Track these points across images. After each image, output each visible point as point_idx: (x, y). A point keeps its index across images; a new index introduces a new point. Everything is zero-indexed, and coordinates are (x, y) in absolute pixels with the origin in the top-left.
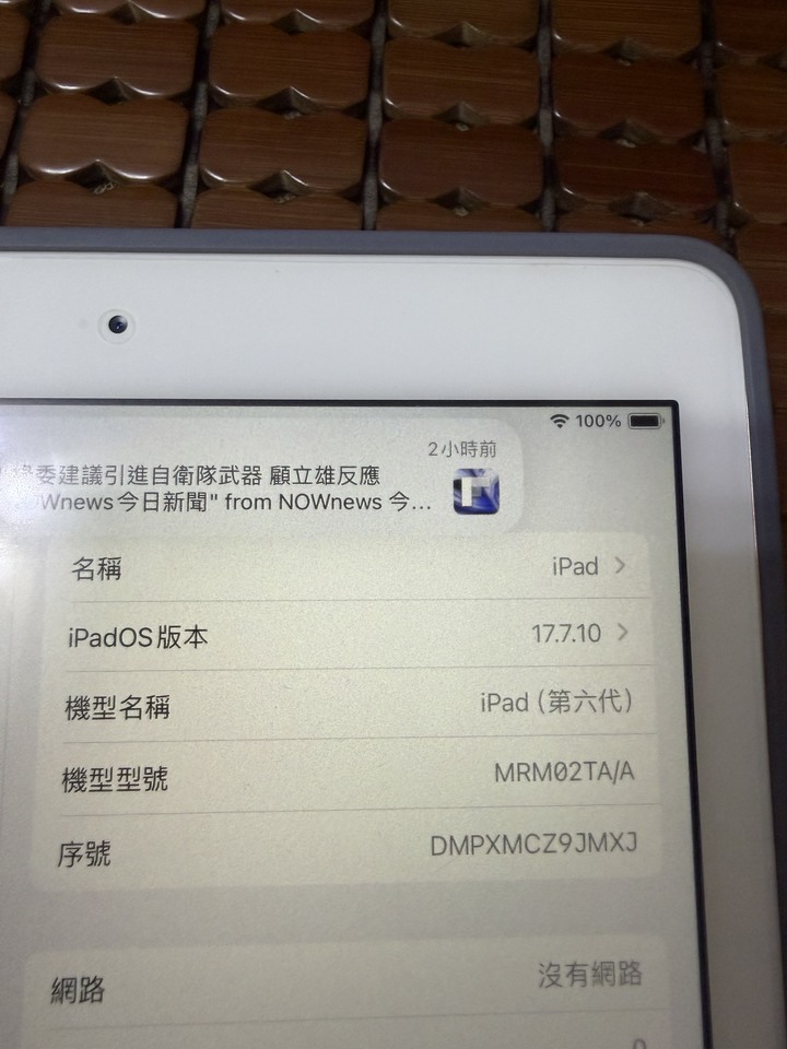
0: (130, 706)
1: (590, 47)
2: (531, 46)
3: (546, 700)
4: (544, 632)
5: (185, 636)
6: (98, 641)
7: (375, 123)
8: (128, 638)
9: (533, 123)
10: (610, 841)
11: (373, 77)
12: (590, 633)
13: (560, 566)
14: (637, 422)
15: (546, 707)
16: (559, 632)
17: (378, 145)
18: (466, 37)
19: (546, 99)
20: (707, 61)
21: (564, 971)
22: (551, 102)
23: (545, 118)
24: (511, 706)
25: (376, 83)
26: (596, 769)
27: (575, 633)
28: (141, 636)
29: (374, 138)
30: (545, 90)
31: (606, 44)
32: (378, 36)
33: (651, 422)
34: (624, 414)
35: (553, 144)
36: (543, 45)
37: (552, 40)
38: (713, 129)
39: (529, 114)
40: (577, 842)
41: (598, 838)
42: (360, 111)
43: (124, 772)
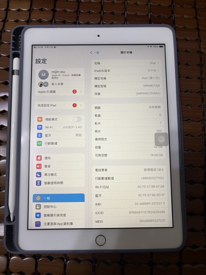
0: (102, 78)
1: (156, 5)
2: (147, 5)
3: (150, 78)
4: (149, 70)
5: (107, 71)
6: (98, 71)
7: (126, 15)
8: (101, 71)
9: (148, 15)
10: (157, 93)
11: (125, 9)
12: (155, 70)
13: (151, 63)
14: (160, 47)
15: (150, 79)
16: (151, 70)
17: (126, 18)
18: (138, 4)
19: (149, 12)
20: (172, 6)
21: (152, 107)
22: (150, 12)
23: (149, 14)
24: (145, 78)
25: (126, 10)
26: (155, 85)
27: (153, 70)
28: (103, 71)
29: (126, 17)
30: (149, 10)
31: (158, 4)
32: (126, 4)
33: (162, 47)
34: (159, 46)
35: (150, 18)
36: (149, 4)
37: (150, 4)
38: (173, 15)
39: (147, 14)
40: (153, 93)
41: (156, 93)
42: (124, 14)
43: (101, 85)
